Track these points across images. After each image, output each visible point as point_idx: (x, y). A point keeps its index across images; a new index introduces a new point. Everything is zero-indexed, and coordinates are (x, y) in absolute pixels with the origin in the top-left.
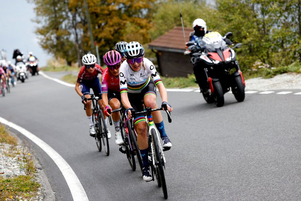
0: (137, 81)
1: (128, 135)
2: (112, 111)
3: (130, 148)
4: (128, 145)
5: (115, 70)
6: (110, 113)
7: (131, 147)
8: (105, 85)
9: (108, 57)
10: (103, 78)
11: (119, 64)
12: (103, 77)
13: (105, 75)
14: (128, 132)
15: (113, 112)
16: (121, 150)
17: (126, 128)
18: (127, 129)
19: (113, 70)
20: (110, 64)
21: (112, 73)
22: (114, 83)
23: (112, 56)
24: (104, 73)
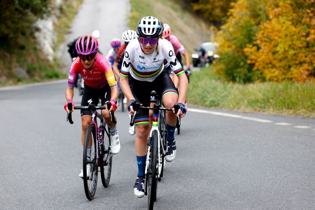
11: (93, 55)
19: (84, 60)
20: (82, 53)
21: (83, 64)
22: (88, 77)
23: (86, 43)
24: (75, 61)
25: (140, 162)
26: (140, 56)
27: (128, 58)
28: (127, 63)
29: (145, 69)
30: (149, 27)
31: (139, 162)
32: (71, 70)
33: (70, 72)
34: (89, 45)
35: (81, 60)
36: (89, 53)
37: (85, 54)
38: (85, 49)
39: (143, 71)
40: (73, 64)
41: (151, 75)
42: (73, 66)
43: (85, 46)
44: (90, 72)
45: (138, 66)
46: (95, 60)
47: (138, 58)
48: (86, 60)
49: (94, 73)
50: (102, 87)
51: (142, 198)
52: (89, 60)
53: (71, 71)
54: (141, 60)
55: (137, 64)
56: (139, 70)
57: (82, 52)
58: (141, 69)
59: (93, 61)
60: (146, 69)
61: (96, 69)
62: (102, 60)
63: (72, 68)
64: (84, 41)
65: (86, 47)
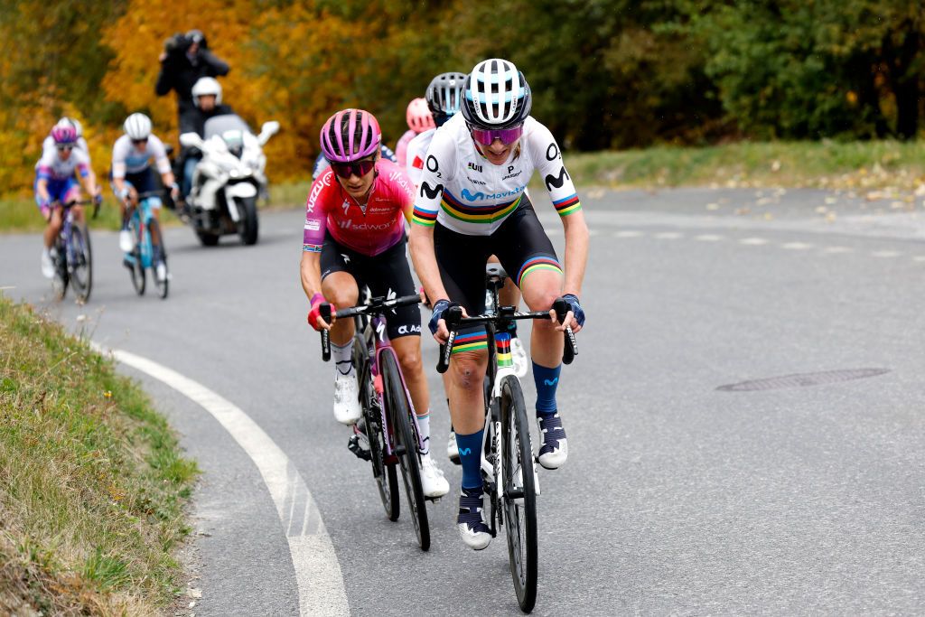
0: (491, 189)
1: (381, 399)
2: (334, 314)
3: (385, 445)
4: (380, 433)
5: (355, 179)
6: (328, 320)
7: (387, 442)
8: (317, 224)
9: (332, 133)
10: (315, 199)
11: (369, 159)
12: (314, 195)
13: (321, 188)
14: (382, 390)
15: (338, 318)
16: (354, 446)
17: (375, 375)
18: (379, 376)
19: (347, 176)
20: (339, 158)
21: (344, 187)
22: (353, 223)
23: (347, 129)
24: (320, 182)
25: (468, 449)
26: (470, 165)
27: (436, 174)
28: (433, 187)
29: (482, 199)
30: (495, 102)
31: (464, 450)
32: (313, 206)
33: (310, 210)
34: (355, 135)
35: (338, 177)
36: (356, 156)
37: (348, 158)
38: (346, 147)
39: (478, 202)
40: (318, 189)
41: (495, 215)
42: (317, 194)
43: (345, 139)
44: (362, 207)
45: (465, 192)
46: (376, 175)
47: (465, 169)
48: (353, 175)
49: (372, 210)
50: (378, 252)
51: (484, 551)
52: (359, 175)
53: (312, 209)
54: (474, 174)
55: (461, 185)
56: (465, 202)
57: (337, 153)
58: (472, 199)
59: (370, 175)
60: (485, 197)
61: (378, 199)
62: (393, 173)
63: (313, 199)
64: (343, 124)
65: (348, 141)
